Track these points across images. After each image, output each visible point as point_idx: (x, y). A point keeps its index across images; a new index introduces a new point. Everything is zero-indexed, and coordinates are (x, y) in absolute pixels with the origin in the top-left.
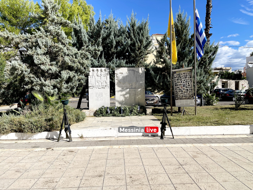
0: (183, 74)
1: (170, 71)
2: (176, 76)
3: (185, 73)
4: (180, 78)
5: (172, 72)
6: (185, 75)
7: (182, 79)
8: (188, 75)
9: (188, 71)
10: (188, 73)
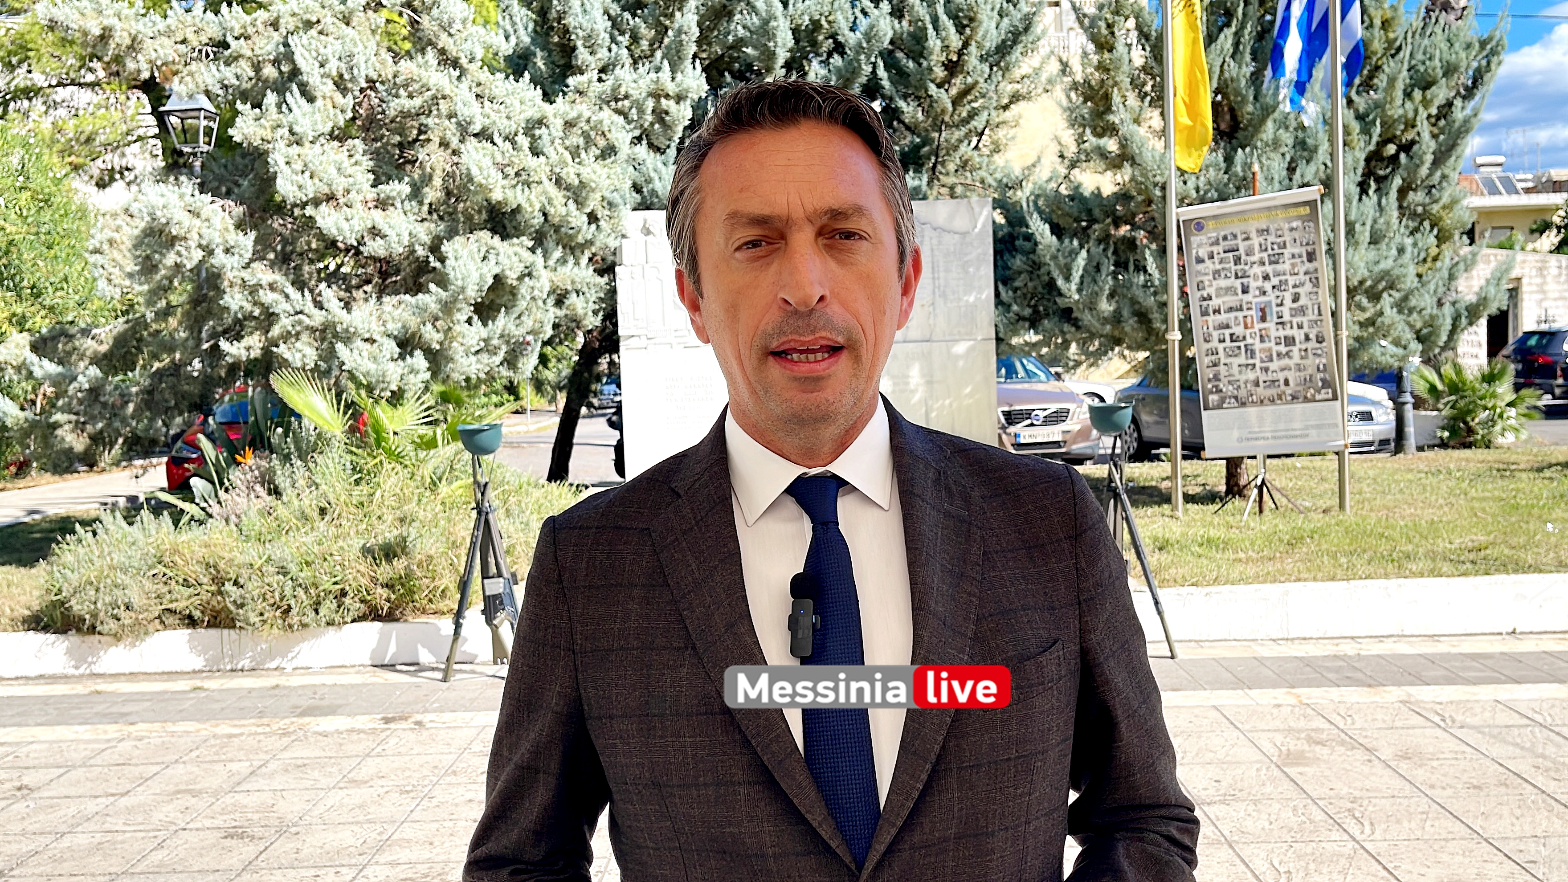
2: (1202, 253)
8: (1295, 241)
9: (1293, 212)
10: (1294, 224)
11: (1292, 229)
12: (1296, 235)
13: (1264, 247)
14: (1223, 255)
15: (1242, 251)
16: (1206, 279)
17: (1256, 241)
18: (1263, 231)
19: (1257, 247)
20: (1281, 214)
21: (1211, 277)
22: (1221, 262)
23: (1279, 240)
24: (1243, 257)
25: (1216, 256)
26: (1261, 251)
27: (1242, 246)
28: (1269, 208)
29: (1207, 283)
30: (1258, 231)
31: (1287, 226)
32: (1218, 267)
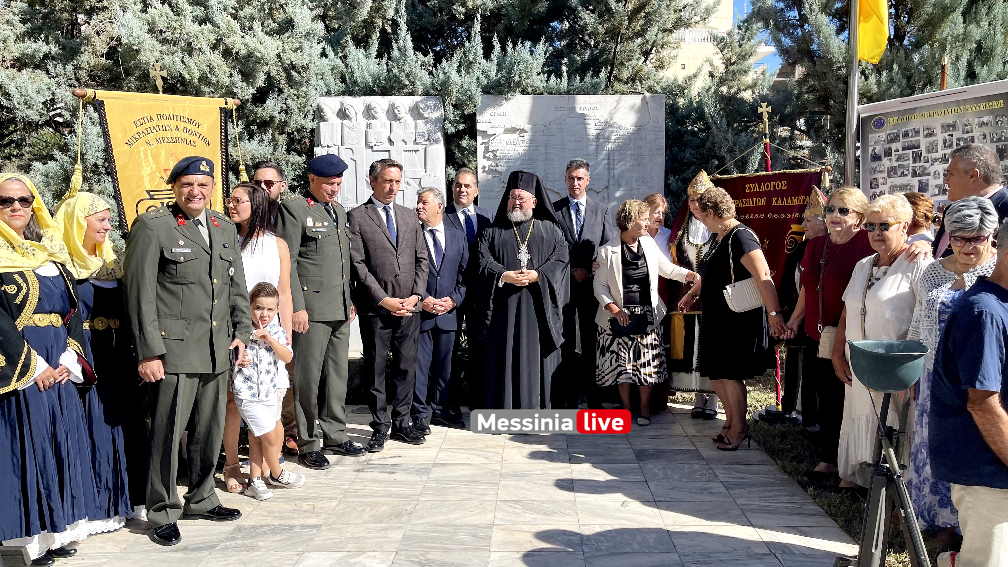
0: (938, 130)
1: (843, 113)
2: (879, 149)
3: (953, 126)
4: (917, 157)
5: (859, 116)
6: (957, 134)
7: (932, 170)
8: (985, 136)
9: (984, 107)
10: (985, 119)
11: (982, 124)
12: (986, 130)
13: (948, 143)
14: (901, 152)
15: (923, 148)
16: (879, 176)
17: (940, 137)
18: (949, 126)
19: (940, 144)
20: (971, 109)
21: (886, 175)
22: (897, 160)
23: (966, 136)
24: (924, 154)
25: (893, 154)
26: (945, 146)
27: (924, 143)
28: (958, 102)
29: (881, 181)
30: (943, 126)
31: (976, 121)
32: (895, 164)
